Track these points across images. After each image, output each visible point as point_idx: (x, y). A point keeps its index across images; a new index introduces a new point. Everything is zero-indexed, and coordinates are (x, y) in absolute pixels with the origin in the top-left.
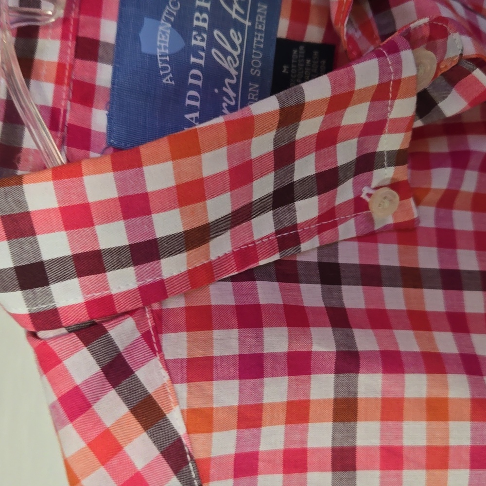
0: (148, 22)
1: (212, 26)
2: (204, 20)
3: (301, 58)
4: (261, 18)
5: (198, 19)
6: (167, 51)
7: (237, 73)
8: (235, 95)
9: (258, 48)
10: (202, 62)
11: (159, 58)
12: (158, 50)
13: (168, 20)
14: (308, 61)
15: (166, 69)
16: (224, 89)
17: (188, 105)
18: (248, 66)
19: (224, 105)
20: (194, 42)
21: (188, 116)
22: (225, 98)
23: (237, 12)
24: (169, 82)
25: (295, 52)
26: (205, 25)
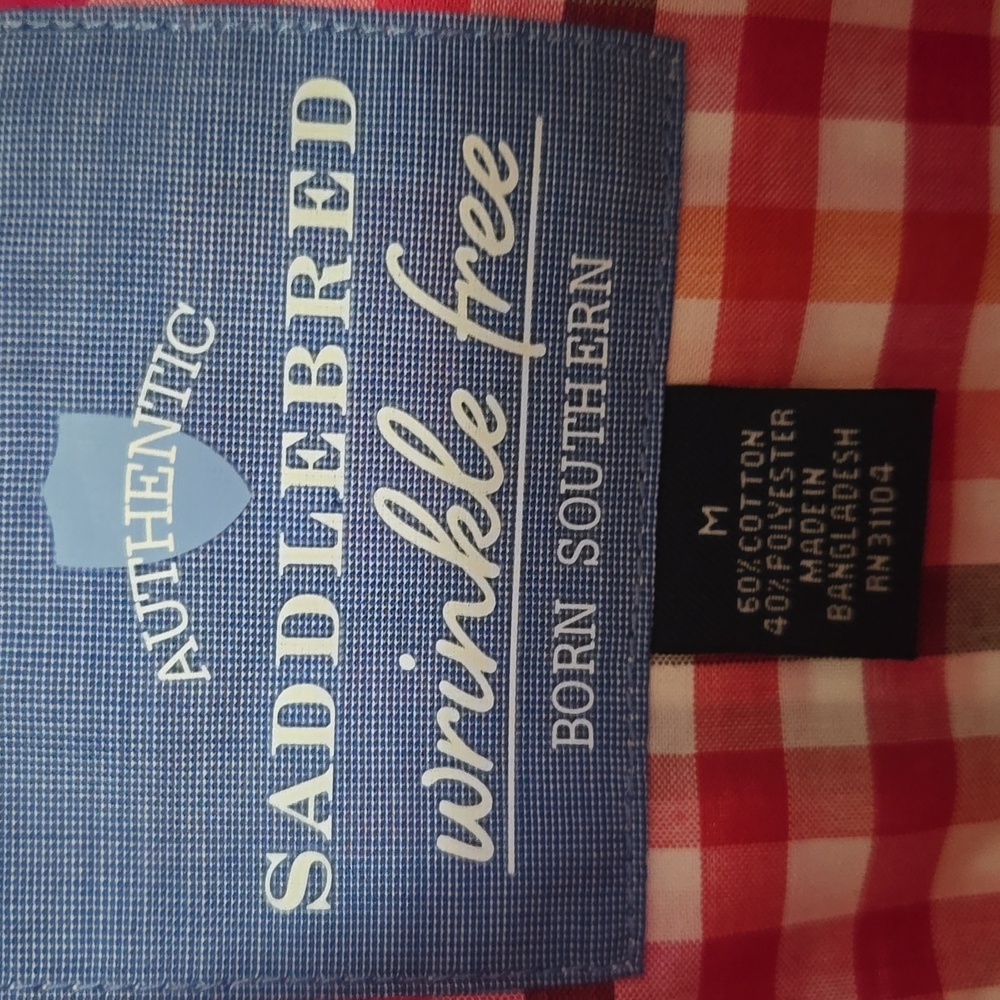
0: (75, 429)
1: (369, 393)
2: (330, 376)
3: (780, 464)
4: (586, 318)
5: (301, 375)
6: (169, 544)
7: (494, 571)
8: (491, 666)
9: (583, 450)
10: (332, 557)
11: (134, 580)
12: (131, 546)
13: (163, 408)
14: (814, 475)
15: (168, 619)
16: (443, 647)
17: (284, 749)
18: (542, 531)
19: (446, 717)
20: (290, 478)
21: (281, 801)
22: (446, 688)
23: (477, 313)
24: (188, 674)
25: (752, 437)
26: (337, 395)
